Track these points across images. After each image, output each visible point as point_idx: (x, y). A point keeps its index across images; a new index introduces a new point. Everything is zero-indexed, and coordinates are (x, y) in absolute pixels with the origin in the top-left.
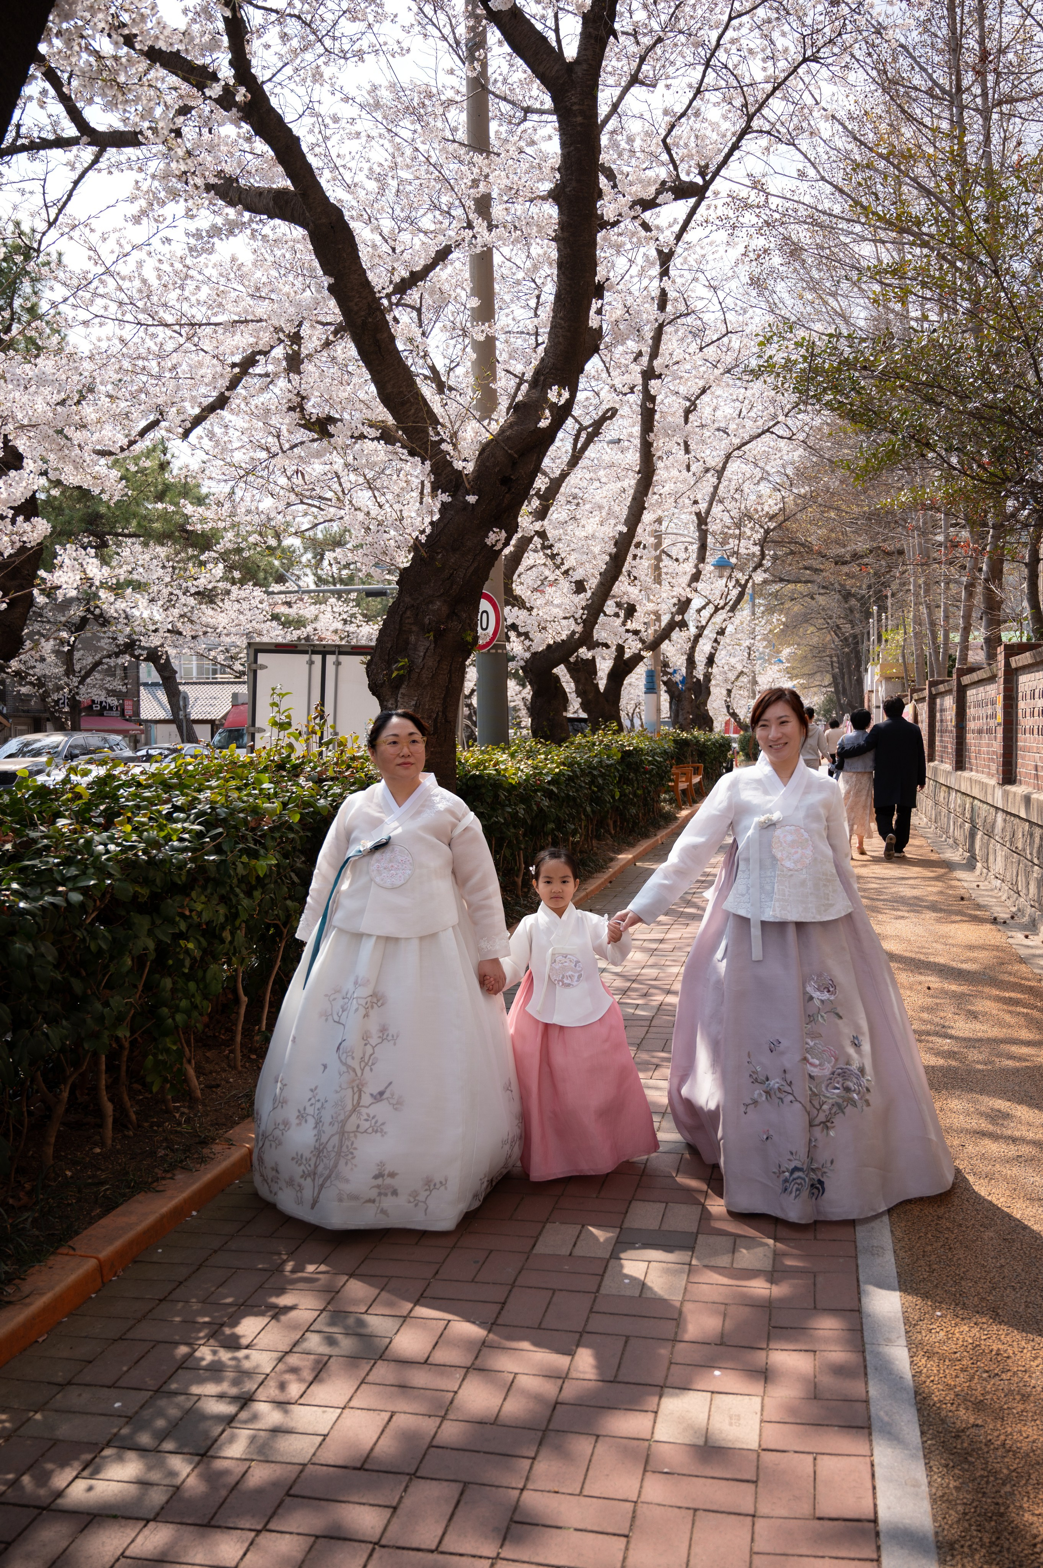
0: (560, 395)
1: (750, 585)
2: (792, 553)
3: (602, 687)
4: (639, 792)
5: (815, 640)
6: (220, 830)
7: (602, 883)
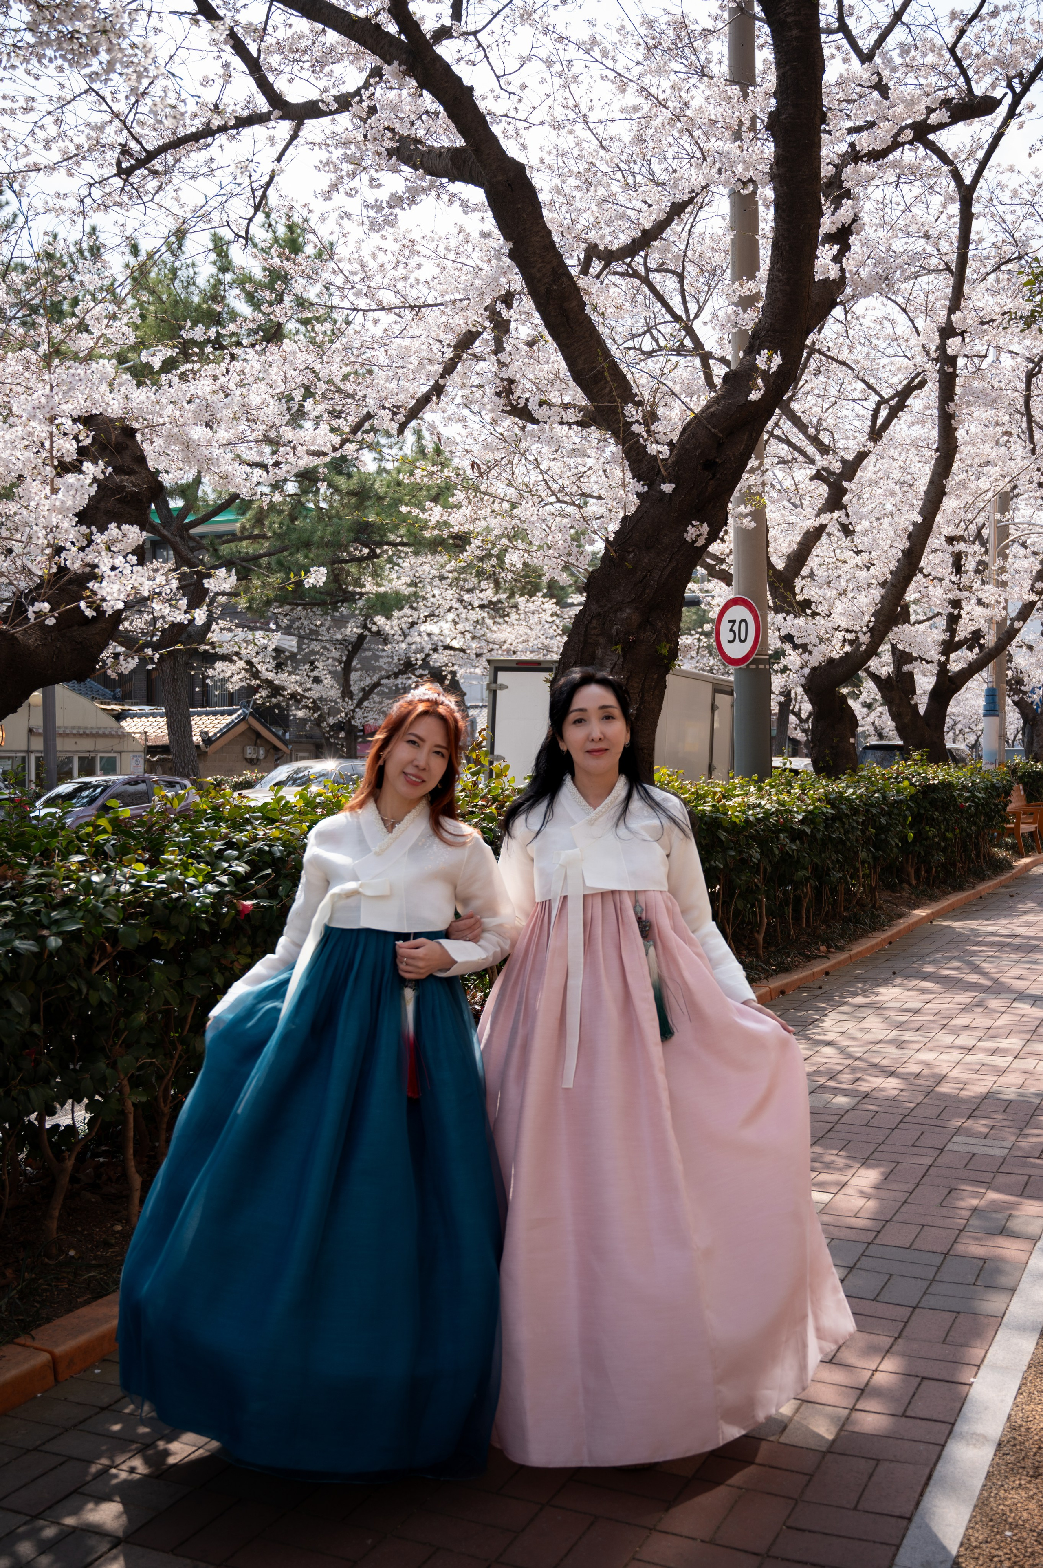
0: (770, 359)
3: (922, 710)
6: (269, 871)
7: (877, 944)
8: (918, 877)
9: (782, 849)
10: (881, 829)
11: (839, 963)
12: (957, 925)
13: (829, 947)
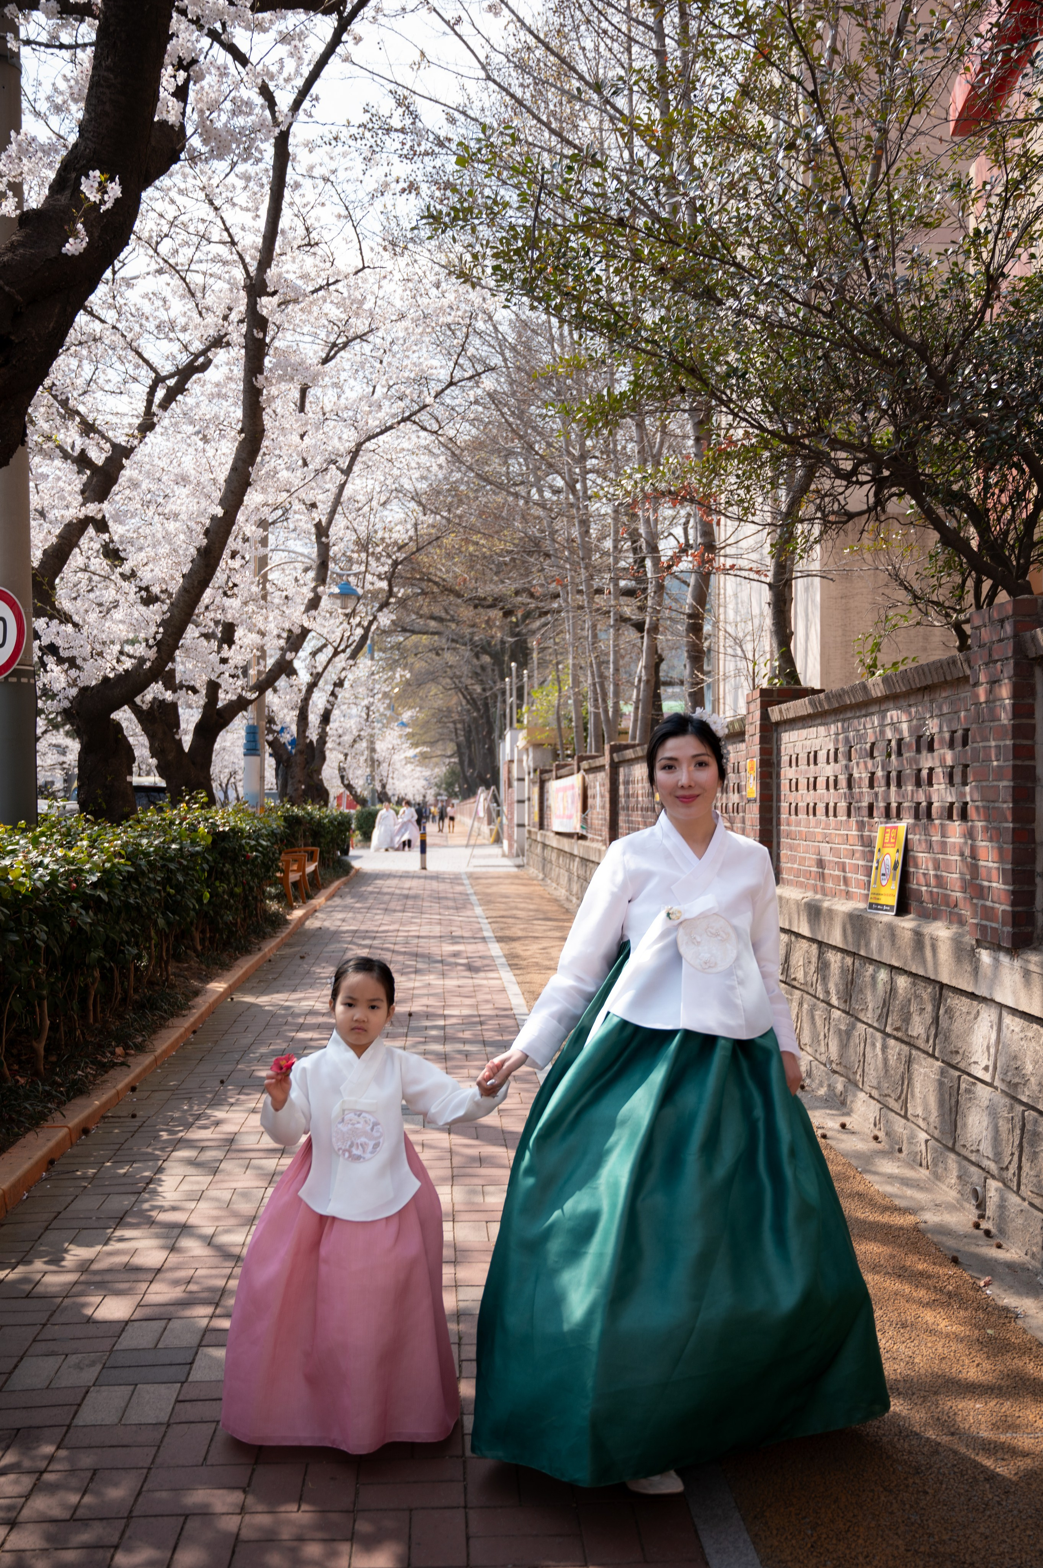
0: (103, 187)
1: (373, 627)
2: (424, 593)
3: (186, 747)
4: (238, 890)
5: (439, 703)
7: (181, 1036)
8: (202, 941)
9: (73, 923)
10: (179, 888)
11: (144, 1070)
12: (263, 1000)
13: (126, 1047)
